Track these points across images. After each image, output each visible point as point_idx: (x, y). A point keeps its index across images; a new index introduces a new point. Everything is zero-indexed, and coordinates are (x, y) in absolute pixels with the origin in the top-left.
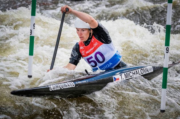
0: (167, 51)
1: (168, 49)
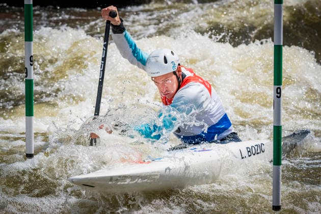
0: (279, 95)
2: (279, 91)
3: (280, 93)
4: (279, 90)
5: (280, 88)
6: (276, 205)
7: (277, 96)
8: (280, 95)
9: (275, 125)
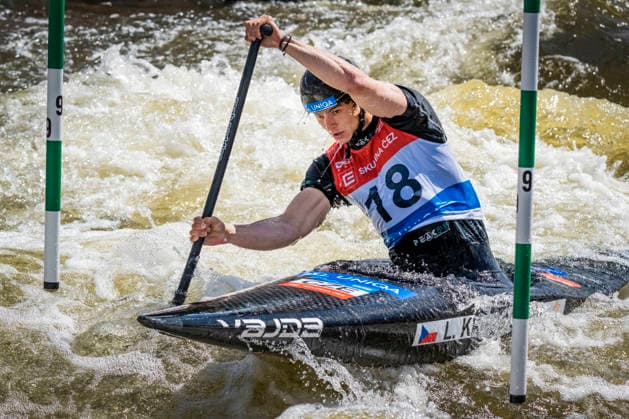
0: (527, 186)
1: (528, 176)
2: (528, 179)
3: (530, 182)
5: (529, 173)
8: (530, 186)
9: (520, 242)
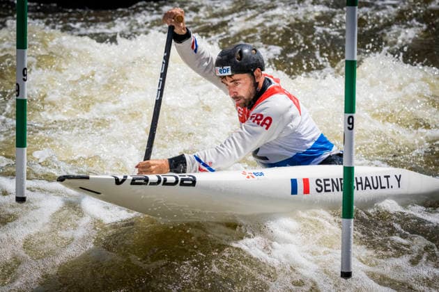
0: (351, 126)
2: (351, 122)
3: (352, 124)
4: (351, 119)
5: (352, 117)
6: (345, 271)
7: (349, 128)
8: (353, 126)
